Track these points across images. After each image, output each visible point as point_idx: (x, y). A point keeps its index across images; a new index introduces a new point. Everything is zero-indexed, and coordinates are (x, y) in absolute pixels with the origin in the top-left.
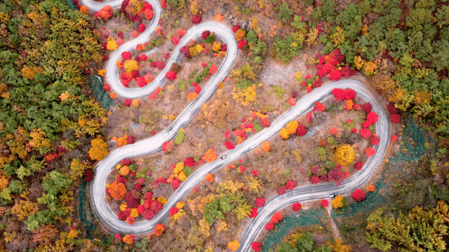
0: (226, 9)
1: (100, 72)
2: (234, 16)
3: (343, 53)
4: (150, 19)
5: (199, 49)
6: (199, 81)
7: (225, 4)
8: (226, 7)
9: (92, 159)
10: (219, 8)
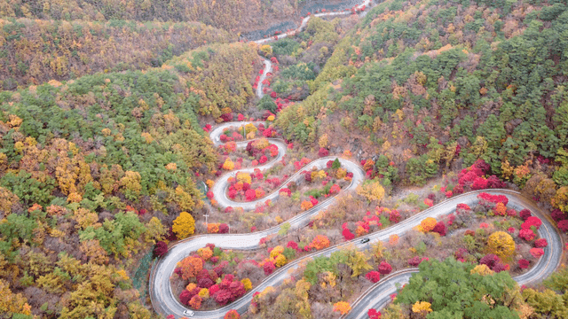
1: (209, 181)
2: (364, 150)
3: (487, 162)
4: (274, 157)
5: (322, 174)
6: (317, 197)
7: (356, 140)
8: (357, 144)
9: (174, 231)
10: (349, 145)
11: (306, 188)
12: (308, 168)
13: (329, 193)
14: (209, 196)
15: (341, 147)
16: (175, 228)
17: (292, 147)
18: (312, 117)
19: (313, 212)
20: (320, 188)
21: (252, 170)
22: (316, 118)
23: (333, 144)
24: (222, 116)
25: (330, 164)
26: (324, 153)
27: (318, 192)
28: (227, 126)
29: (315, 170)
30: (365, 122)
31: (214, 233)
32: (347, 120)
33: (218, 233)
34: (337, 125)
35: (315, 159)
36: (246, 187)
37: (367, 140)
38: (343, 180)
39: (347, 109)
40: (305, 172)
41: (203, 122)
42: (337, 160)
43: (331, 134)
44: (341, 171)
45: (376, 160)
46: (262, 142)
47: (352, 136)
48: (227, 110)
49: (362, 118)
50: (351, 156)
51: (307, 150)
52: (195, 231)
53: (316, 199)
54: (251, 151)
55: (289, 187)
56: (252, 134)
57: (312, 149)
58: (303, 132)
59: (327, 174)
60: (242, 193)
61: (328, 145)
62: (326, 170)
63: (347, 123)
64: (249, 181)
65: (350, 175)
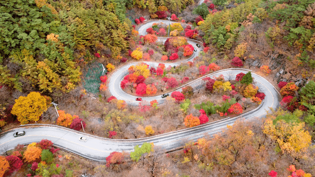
0: (279, 63)
1: (109, 66)
2: (287, 70)
4: (187, 56)
5: (227, 86)
6: (210, 113)
7: (280, 56)
8: (280, 61)
9: (13, 112)
10: (269, 61)
11: (203, 98)
12: (213, 76)
13: (227, 112)
14: (103, 80)
15: (260, 61)
16: (16, 110)
17: (206, 51)
18: (236, 23)
19: (196, 131)
20: (218, 102)
21: (156, 65)
22: (240, 25)
23: (251, 56)
24: (157, 13)
25: (240, 77)
26: (238, 63)
27: (213, 107)
28: (159, 22)
29: (221, 79)
30: (299, 35)
31: (63, 126)
32: (276, 30)
33: (68, 127)
34: (262, 35)
35: (226, 68)
36: (140, 80)
37: (295, 59)
38: (250, 100)
39: (280, 18)
40: (209, 79)
41: (139, 14)
42: (249, 74)
43: (252, 43)
44: (251, 88)
45: (300, 86)
46: (180, 41)
47: (277, 50)
48: (163, 8)
49: (297, 30)
50: (268, 74)
51: (221, 56)
52: (40, 118)
53: (207, 115)
54: (167, 46)
55: (184, 92)
56: (175, 32)
57: (226, 57)
58: (221, 37)
59: (233, 88)
60: (135, 85)
61: (245, 55)
62: (233, 84)
63: (274, 34)
64: (146, 74)
65: (260, 96)
